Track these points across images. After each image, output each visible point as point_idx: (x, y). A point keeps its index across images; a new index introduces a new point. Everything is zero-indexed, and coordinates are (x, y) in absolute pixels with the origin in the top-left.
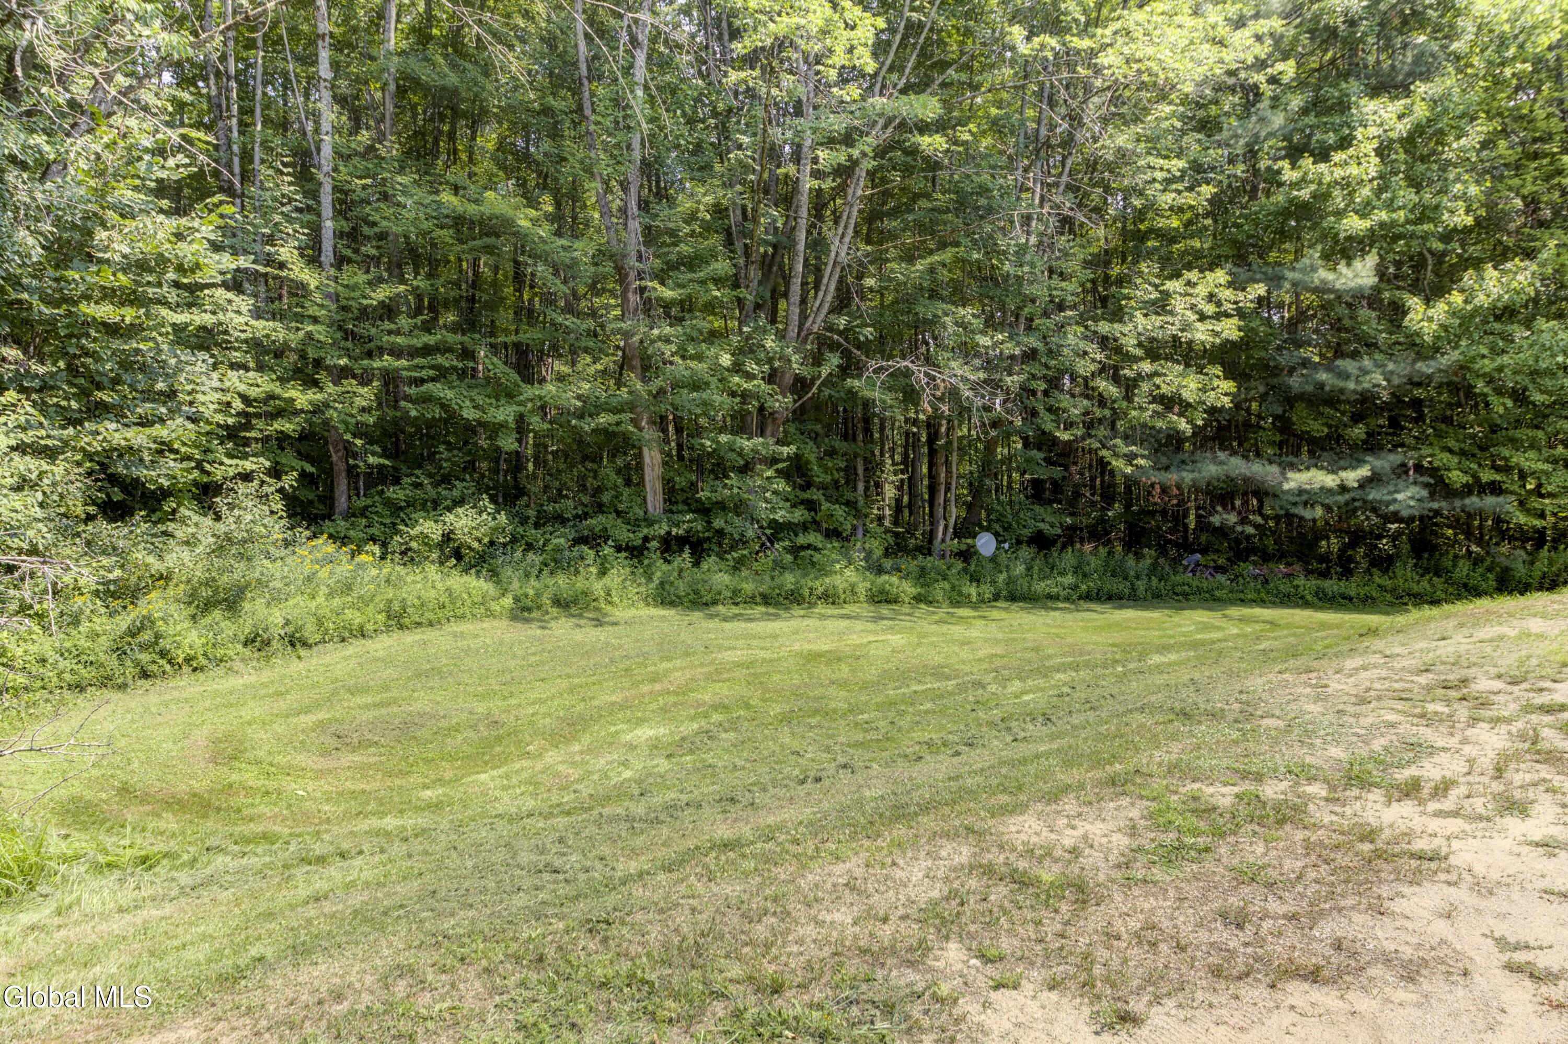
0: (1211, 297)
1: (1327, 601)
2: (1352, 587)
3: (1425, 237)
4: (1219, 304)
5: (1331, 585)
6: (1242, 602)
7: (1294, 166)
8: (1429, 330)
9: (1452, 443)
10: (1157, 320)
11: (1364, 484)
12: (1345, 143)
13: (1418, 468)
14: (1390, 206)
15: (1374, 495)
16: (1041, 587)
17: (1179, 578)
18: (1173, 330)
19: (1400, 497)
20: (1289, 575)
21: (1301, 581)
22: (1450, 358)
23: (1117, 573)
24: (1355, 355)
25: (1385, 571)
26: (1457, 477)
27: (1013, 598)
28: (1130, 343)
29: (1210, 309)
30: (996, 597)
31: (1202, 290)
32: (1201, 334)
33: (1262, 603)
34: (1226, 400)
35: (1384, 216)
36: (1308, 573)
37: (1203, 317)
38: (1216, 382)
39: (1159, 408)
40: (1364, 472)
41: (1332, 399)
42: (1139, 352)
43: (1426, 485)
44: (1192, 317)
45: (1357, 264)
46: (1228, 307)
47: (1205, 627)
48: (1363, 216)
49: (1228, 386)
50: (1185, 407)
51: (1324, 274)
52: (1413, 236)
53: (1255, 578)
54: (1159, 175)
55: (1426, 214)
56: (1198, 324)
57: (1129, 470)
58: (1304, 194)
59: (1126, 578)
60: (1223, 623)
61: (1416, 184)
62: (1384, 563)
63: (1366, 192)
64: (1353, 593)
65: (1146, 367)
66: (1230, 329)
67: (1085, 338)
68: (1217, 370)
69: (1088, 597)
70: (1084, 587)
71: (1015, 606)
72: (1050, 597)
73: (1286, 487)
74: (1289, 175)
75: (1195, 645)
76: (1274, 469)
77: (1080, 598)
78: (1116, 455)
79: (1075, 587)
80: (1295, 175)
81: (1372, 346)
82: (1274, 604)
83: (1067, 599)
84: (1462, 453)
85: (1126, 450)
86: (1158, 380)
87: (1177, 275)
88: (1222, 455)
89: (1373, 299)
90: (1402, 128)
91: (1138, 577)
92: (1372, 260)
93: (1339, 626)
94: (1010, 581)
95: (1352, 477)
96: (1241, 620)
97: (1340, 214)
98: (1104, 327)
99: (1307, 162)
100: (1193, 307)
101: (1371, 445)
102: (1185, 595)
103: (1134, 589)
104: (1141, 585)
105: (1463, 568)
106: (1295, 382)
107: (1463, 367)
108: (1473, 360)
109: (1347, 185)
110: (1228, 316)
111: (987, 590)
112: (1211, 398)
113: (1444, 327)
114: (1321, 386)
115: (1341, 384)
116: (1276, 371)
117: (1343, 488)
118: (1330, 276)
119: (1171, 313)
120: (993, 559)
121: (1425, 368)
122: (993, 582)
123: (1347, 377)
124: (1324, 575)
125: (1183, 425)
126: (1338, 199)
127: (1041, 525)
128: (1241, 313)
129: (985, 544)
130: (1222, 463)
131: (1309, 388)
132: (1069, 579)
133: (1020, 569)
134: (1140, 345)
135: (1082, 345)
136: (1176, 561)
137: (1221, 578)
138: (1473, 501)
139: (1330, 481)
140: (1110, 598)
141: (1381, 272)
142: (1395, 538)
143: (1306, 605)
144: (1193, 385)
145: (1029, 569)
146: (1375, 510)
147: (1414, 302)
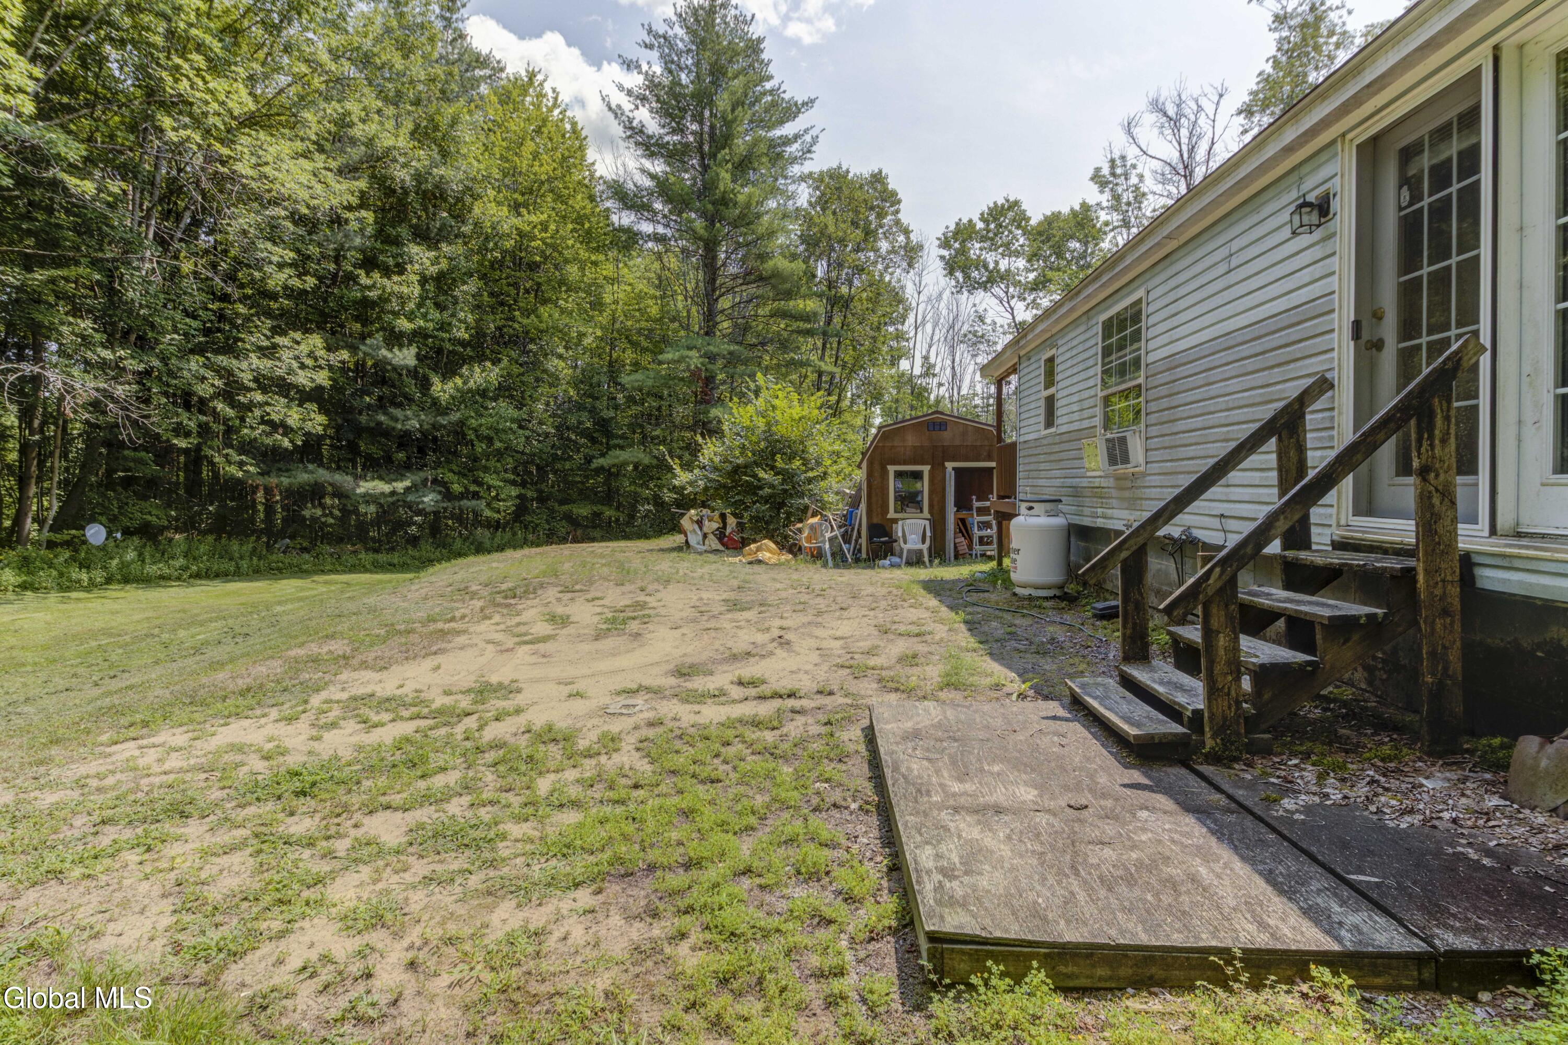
0: (311, 355)
1: (378, 567)
2: (395, 558)
3: (443, 340)
4: (316, 359)
5: (382, 558)
6: (323, 572)
7: (367, 274)
8: (444, 398)
9: (455, 468)
10: (269, 363)
11: (407, 490)
12: (401, 270)
13: (435, 481)
14: (424, 316)
15: (410, 498)
16: (152, 569)
17: (274, 557)
18: (279, 372)
19: (426, 499)
20: (355, 552)
21: (363, 555)
22: (455, 417)
23: (227, 555)
24: (400, 405)
25: (415, 546)
26: (457, 488)
27: (126, 580)
28: (246, 378)
29: (309, 362)
30: (109, 580)
31: (304, 348)
32: (302, 379)
33: (336, 572)
34: (320, 428)
35: (422, 323)
36: (367, 550)
37: (303, 366)
38: (313, 415)
39: (268, 429)
40: (407, 483)
41: (386, 433)
42: (252, 385)
43: (440, 493)
44: (295, 365)
45: (405, 351)
46: (323, 362)
47: (302, 589)
48: (410, 320)
49: (321, 419)
50: (287, 430)
51: (384, 352)
52: (435, 337)
53: (331, 555)
54: (275, 259)
55: (444, 326)
56: (300, 372)
57: (240, 474)
58: (373, 294)
59: (231, 559)
60: (313, 585)
61: (440, 307)
62: (414, 541)
63: (412, 305)
64: (396, 561)
65: (258, 397)
66: (323, 378)
67: (205, 366)
68: (315, 407)
69: (197, 576)
70: (194, 568)
71: (128, 587)
72: (162, 577)
73: (358, 491)
74: (364, 280)
75: (300, 599)
76: (349, 478)
77: (191, 577)
78: (230, 463)
79: (185, 568)
80: (369, 282)
81: (410, 400)
82: (344, 572)
83: (178, 579)
84: (459, 473)
85: (238, 458)
86: (268, 409)
87: (284, 333)
88: (311, 467)
89: (413, 373)
90: (433, 270)
91: (241, 558)
92: (413, 350)
93: (390, 581)
94: (124, 565)
95: (400, 486)
96: (326, 583)
97: (396, 314)
98: (222, 360)
99: (376, 275)
100: (296, 358)
101: (407, 467)
102: (280, 570)
103: (238, 567)
104: (244, 564)
105: (458, 544)
106: (363, 419)
107: (462, 423)
108: (467, 419)
109: (400, 297)
110: (320, 367)
111: (99, 575)
112: (308, 426)
113: (453, 397)
114: (379, 424)
115: (392, 424)
116: (351, 410)
117: (393, 493)
118: (389, 355)
119: (279, 359)
120: (103, 548)
121: (443, 421)
122: (104, 568)
123: (397, 420)
124: (376, 551)
125: (286, 443)
126: (394, 305)
127: (148, 517)
128: (331, 368)
129: (96, 533)
130: (312, 472)
131: (372, 425)
132: (181, 561)
133: (131, 555)
134: (256, 380)
135: (202, 371)
136: (269, 547)
137: (306, 556)
138: (465, 503)
139: (386, 488)
140: (217, 576)
141: (418, 356)
142: (420, 526)
143: (367, 571)
144: (296, 416)
145: (140, 554)
146: (410, 508)
147: (436, 380)
